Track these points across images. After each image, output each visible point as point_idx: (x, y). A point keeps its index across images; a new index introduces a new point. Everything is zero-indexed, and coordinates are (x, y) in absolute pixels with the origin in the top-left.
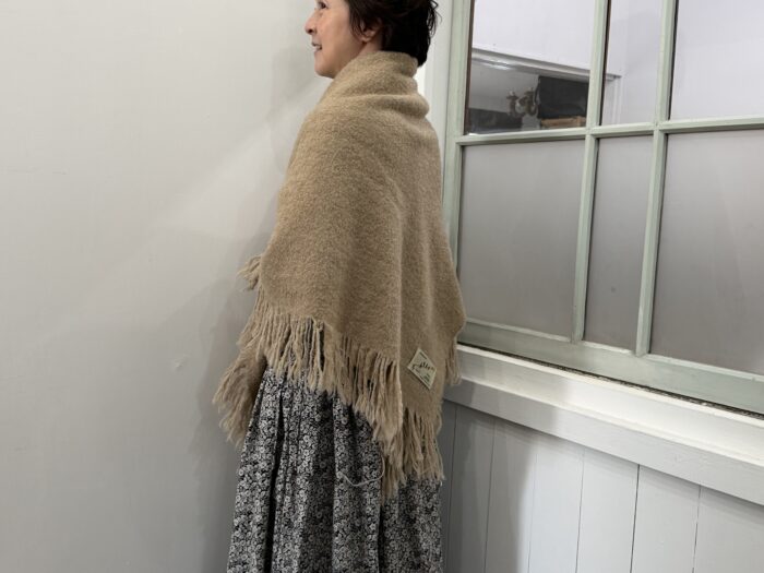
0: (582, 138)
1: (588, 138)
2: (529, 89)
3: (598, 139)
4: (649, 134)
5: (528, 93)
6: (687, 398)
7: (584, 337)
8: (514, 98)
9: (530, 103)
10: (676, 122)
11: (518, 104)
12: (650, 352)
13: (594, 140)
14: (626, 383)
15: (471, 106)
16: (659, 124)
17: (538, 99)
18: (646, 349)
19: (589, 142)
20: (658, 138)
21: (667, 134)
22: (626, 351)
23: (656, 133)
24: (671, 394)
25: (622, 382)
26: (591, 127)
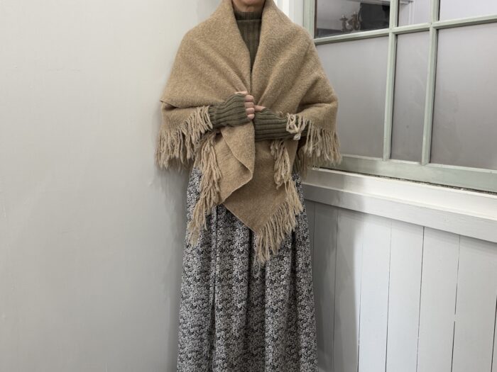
0: (387, 35)
1: (390, 35)
2: (355, 13)
3: (397, 35)
4: (427, 30)
5: (354, 16)
6: (452, 187)
7: (391, 157)
8: (345, 20)
9: (355, 22)
10: (444, 21)
11: (348, 24)
12: (430, 162)
13: (394, 36)
14: (416, 181)
15: (318, 27)
16: (432, 23)
17: (360, 18)
18: (427, 160)
19: (391, 37)
20: (432, 31)
21: (438, 30)
22: (416, 163)
23: (431, 29)
24: (443, 185)
25: (413, 181)
26: (393, 28)
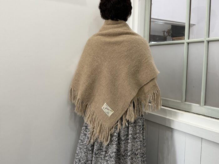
0: (183, 43)
1: (185, 43)
2: (169, 29)
3: (188, 43)
4: (203, 42)
5: (168, 30)
6: (216, 118)
7: (185, 101)
8: (164, 31)
9: (169, 33)
10: (211, 38)
11: (166, 33)
12: (205, 105)
13: (187, 44)
14: (198, 114)
15: (151, 34)
16: (205, 39)
17: (171, 32)
18: (204, 104)
19: (186, 44)
20: (206, 43)
21: (208, 42)
22: (198, 105)
23: (205, 42)
24: (211, 117)
25: (197, 114)
26: (186, 40)
